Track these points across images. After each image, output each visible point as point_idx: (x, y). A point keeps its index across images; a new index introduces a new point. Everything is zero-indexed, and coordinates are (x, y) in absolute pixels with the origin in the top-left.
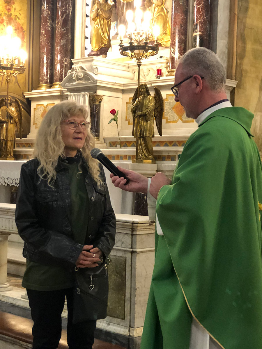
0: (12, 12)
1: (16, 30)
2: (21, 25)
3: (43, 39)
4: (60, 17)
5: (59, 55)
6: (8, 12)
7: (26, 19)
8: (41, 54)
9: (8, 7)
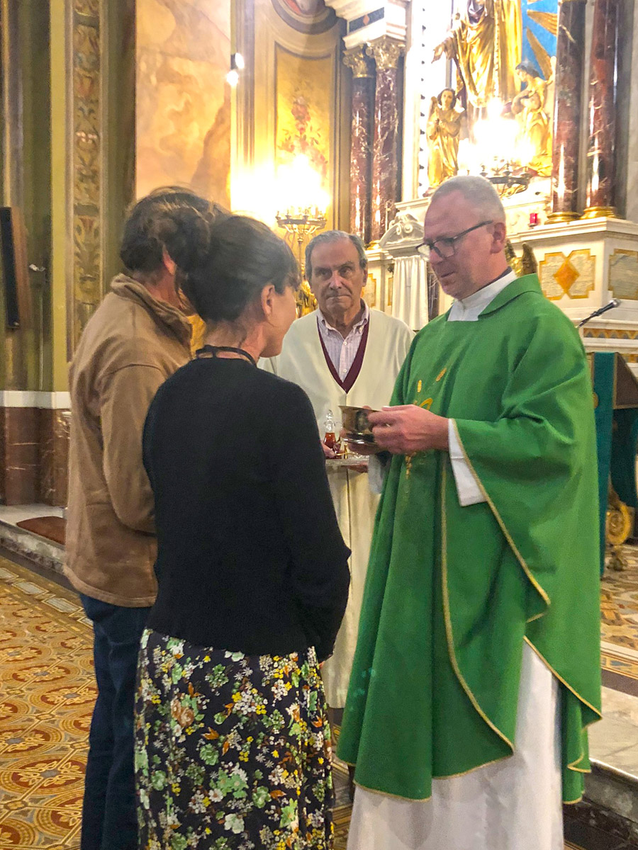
0: (307, 133)
1: (313, 160)
2: (321, 153)
3: (355, 173)
4: (380, 137)
5: (378, 197)
6: (301, 133)
7: (328, 144)
8: (352, 197)
9: (301, 126)
